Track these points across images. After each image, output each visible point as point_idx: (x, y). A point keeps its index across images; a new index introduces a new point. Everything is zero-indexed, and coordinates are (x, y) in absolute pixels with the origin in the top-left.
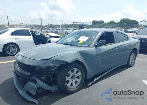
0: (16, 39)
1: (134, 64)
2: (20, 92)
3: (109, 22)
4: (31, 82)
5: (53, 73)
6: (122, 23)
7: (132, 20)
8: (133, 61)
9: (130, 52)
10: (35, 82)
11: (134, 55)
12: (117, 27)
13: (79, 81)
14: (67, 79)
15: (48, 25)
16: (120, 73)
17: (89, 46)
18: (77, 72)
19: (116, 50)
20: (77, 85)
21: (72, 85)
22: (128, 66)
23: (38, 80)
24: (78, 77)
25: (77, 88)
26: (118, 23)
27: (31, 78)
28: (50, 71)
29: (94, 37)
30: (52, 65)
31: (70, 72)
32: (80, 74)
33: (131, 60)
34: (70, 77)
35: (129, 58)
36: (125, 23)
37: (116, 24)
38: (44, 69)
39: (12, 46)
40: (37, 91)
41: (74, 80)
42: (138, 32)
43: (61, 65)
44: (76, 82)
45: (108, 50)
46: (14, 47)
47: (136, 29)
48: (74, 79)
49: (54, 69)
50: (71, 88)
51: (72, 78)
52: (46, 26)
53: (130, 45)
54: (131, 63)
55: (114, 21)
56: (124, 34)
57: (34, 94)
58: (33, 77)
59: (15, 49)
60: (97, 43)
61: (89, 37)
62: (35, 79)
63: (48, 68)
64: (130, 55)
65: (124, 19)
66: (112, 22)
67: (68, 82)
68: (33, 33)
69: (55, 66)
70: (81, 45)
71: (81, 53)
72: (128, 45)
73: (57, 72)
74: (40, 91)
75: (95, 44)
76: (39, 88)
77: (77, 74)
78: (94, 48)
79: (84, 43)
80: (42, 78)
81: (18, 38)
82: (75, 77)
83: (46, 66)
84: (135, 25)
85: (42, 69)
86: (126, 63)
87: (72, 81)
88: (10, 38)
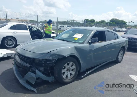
0: (14, 32)
1: (122, 60)
2: (20, 81)
3: (100, 21)
4: (30, 73)
5: (51, 65)
6: (111, 23)
7: (121, 21)
8: (121, 58)
9: (119, 49)
10: (35, 73)
11: (122, 52)
12: (108, 26)
13: (73, 73)
14: (63, 71)
15: (42, 21)
16: (110, 68)
17: (83, 43)
18: (72, 65)
19: (107, 47)
20: (71, 77)
21: (67, 77)
22: (117, 62)
23: (37, 71)
24: (72, 70)
25: (72, 79)
26: (108, 23)
27: (31, 69)
28: (49, 64)
29: (88, 35)
30: (50, 58)
31: (66, 65)
32: (74, 67)
33: (119, 57)
34: (66, 69)
35: (118, 54)
36: (114, 23)
37: (106, 23)
38: (43, 61)
39: (10, 40)
40: (36, 81)
41: (69, 73)
42: (126, 31)
43: (59, 58)
44: (71, 74)
45: (100, 47)
46: (12, 40)
47: (124, 29)
48: (69, 71)
49: (52, 62)
50: (66, 79)
51: (67, 70)
52: (41, 22)
53: (119, 43)
54: (119, 59)
55: (104, 20)
56: (115, 34)
57: (33, 84)
58: (33, 68)
59: (13, 42)
60: (90, 40)
61: (83, 35)
62: (35, 70)
63: (47, 60)
64: (119, 52)
65: (113, 19)
66: (103, 22)
67: (64, 73)
68: (30, 28)
69: (53, 59)
70: (77, 42)
71: (76, 48)
72: (118, 43)
73: (54, 64)
74: (39, 81)
75: (89, 41)
76: (38, 79)
77: (72, 67)
78: (88, 45)
79: (79, 39)
80: (41, 69)
81: (16, 32)
82: (70, 70)
83: (45, 59)
84: (124, 25)
85: (41, 61)
86: (115, 59)
87: (68, 73)
88: (9, 31)
